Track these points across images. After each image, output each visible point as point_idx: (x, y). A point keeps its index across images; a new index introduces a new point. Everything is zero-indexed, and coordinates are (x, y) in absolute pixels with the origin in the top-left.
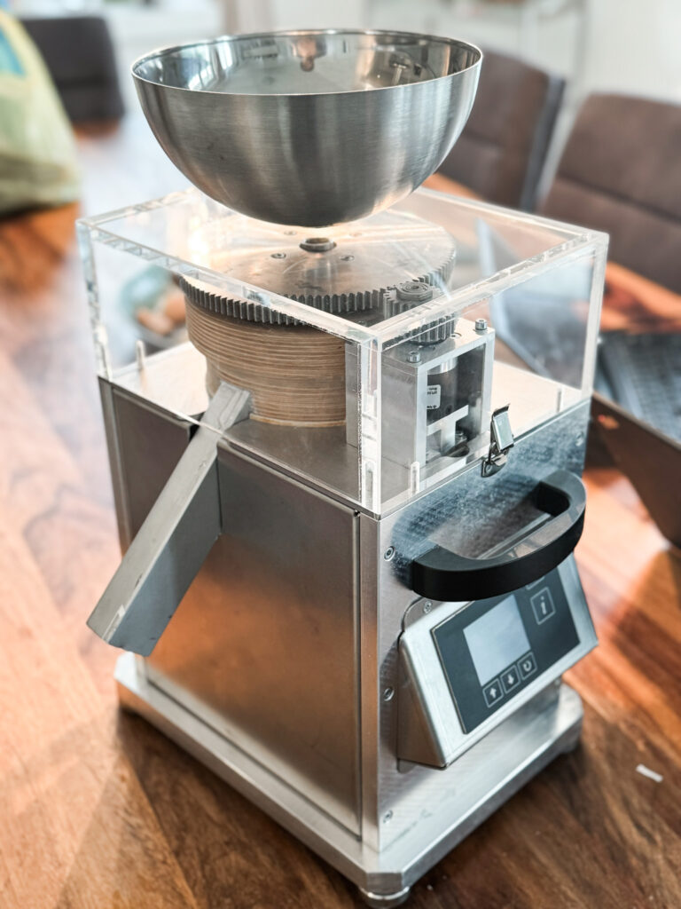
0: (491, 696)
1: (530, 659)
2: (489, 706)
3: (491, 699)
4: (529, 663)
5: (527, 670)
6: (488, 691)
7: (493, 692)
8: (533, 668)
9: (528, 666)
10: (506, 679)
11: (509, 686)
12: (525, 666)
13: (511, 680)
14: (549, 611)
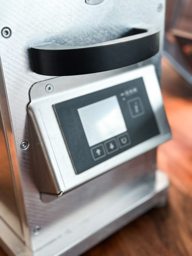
0: (97, 154)
1: (126, 136)
2: (95, 160)
3: (97, 156)
4: (125, 139)
5: (124, 142)
6: (95, 151)
7: (98, 152)
8: (128, 142)
9: (124, 140)
10: (108, 145)
11: (110, 150)
12: (122, 140)
13: (112, 147)
14: (140, 111)
